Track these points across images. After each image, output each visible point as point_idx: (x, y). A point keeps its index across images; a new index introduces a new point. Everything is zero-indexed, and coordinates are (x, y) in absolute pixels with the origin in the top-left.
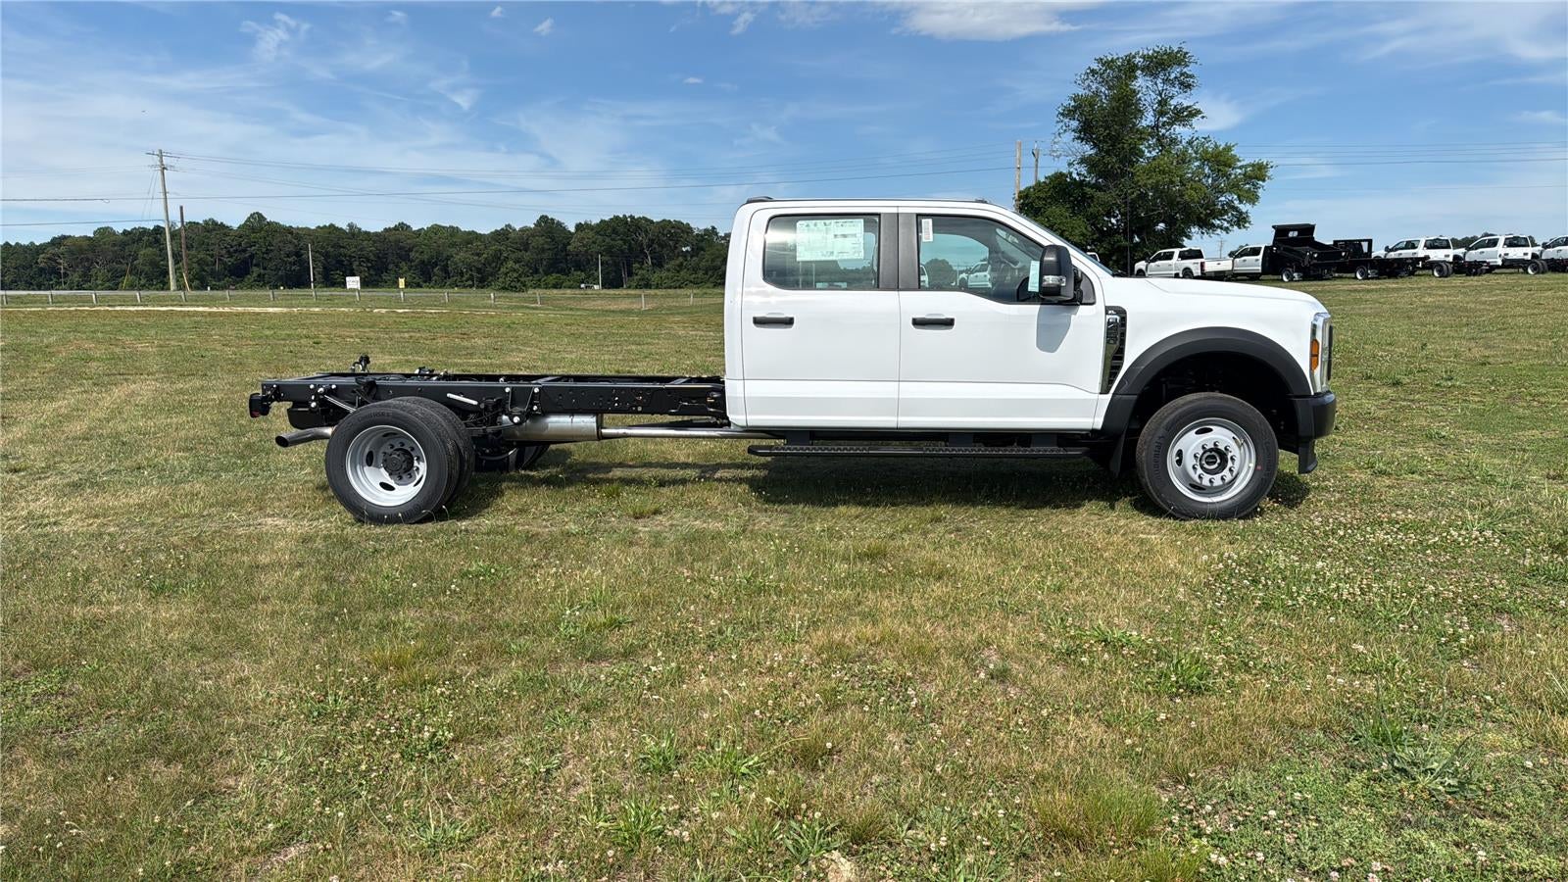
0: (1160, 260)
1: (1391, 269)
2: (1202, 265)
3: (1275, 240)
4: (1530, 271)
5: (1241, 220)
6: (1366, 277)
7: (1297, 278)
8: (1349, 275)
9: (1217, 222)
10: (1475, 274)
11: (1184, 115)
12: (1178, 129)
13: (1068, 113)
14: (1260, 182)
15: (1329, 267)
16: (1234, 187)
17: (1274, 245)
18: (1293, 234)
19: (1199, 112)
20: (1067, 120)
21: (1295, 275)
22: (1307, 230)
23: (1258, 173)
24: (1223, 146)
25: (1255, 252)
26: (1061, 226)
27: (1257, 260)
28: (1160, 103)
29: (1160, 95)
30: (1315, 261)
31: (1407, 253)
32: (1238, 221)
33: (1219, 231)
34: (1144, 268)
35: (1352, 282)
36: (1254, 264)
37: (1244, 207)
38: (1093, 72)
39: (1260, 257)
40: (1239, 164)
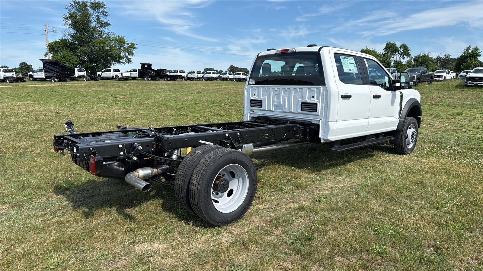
0: (106, 72)
1: (173, 78)
2: (122, 74)
3: (141, 68)
4: (204, 80)
5: (129, 61)
6: (168, 80)
7: (149, 80)
8: (162, 79)
9: (121, 61)
10: (192, 81)
11: (106, 25)
12: (103, 29)
13: (68, 18)
14: (134, 49)
15: (157, 76)
16: (126, 50)
17: (141, 69)
18: (146, 66)
19: (110, 24)
20: (67, 20)
21: (149, 78)
22: (150, 65)
23: (133, 46)
24: (121, 37)
25: (135, 71)
26: (68, 58)
27: (136, 73)
28: (97, 19)
29: (97, 17)
30: (154, 75)
31: (175, 74)
32: (128, 61)
33: (122, 64)
34: (101, 74)
35: (164, 81)
36: (136, 75)
37: (130, 57)
38: (72, 5)
39: (137, 72)
40: (126, 43)
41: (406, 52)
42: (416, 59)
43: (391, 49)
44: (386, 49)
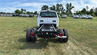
41: (25, 11)
42: (27, 12)
43: (22, 10)
44: (21, 10)
